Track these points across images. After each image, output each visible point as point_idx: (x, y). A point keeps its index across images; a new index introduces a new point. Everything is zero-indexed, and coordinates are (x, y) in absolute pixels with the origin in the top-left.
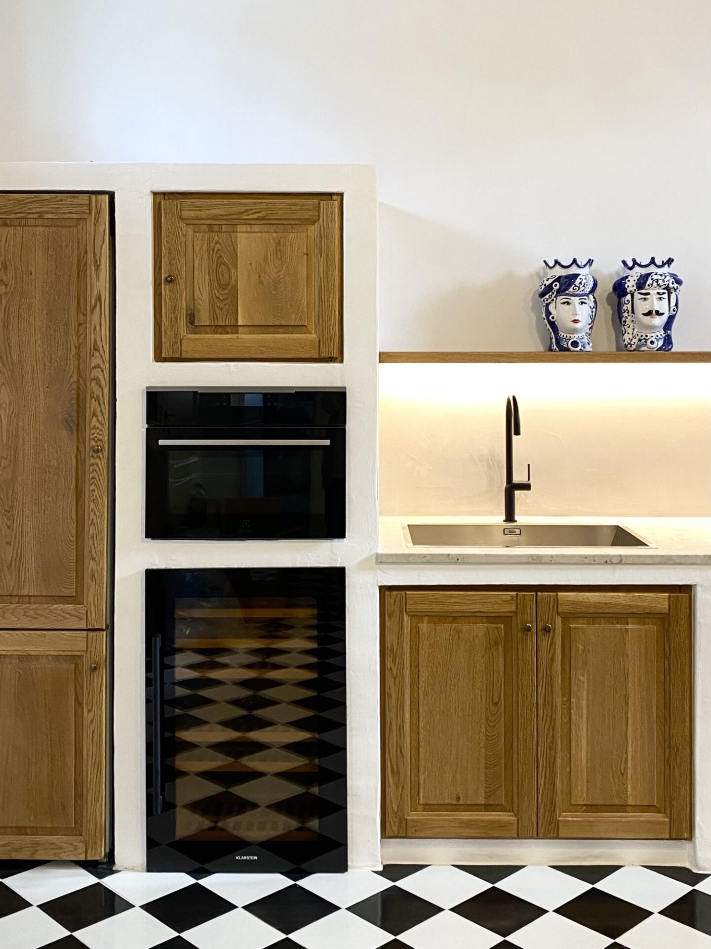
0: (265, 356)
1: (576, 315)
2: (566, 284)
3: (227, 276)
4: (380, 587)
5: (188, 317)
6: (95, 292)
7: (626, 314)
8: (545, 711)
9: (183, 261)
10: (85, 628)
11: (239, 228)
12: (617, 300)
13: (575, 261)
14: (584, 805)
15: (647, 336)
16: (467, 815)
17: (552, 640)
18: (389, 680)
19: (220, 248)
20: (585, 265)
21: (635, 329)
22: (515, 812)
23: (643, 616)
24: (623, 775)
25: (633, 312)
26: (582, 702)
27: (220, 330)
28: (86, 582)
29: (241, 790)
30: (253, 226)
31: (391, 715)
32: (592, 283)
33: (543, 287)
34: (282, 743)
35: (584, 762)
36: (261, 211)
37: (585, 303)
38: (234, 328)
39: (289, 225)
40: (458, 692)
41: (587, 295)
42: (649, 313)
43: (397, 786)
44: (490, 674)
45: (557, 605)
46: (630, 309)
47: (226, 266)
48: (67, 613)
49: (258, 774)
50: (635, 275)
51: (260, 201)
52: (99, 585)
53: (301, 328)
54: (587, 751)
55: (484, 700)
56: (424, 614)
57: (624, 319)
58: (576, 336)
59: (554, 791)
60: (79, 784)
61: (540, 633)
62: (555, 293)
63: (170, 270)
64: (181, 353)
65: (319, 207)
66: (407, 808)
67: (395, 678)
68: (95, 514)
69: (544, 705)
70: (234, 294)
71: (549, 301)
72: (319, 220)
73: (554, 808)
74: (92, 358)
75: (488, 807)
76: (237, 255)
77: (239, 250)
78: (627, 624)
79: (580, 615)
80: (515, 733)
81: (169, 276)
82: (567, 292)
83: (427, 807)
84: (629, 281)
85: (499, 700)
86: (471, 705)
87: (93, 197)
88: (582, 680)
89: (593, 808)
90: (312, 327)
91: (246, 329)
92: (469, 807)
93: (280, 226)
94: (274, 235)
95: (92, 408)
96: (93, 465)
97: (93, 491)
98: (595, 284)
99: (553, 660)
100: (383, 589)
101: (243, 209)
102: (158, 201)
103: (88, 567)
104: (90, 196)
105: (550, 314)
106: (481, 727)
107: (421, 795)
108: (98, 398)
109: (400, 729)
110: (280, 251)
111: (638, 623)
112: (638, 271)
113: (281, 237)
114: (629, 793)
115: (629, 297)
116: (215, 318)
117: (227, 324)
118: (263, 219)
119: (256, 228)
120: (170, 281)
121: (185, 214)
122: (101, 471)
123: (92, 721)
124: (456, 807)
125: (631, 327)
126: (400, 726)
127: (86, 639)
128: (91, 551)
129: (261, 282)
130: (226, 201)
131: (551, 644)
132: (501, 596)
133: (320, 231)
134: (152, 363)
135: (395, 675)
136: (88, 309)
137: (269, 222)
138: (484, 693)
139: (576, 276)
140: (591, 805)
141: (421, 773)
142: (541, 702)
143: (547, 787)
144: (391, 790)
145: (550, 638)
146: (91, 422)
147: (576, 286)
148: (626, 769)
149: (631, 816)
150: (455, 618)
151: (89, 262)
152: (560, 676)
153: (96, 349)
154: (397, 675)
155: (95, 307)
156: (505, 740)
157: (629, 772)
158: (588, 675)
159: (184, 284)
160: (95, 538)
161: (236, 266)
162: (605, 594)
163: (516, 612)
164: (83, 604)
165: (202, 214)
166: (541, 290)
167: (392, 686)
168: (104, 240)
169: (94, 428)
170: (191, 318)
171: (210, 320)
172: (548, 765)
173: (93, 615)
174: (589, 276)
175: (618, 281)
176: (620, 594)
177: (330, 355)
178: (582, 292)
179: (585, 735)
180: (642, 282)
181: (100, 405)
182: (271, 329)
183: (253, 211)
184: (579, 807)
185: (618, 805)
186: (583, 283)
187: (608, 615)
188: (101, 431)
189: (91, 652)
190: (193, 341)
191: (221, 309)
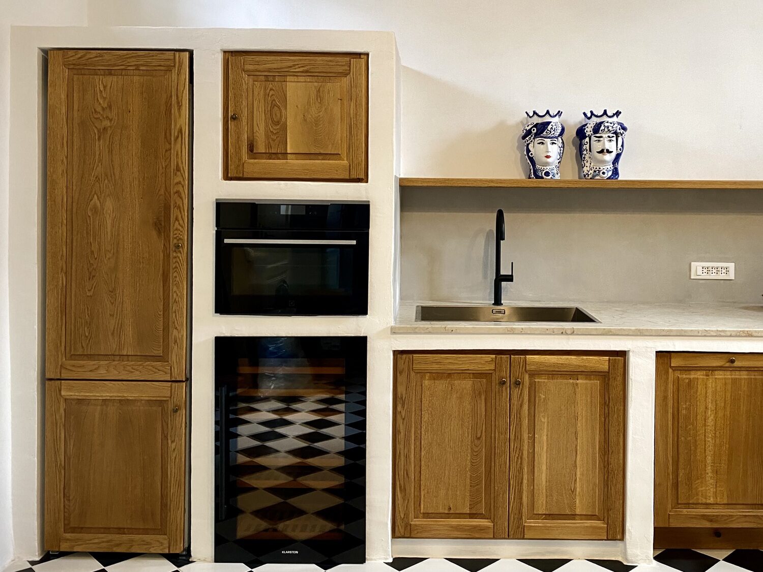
0: (308, 177)
1: (548, 152)
2: (541, 129)
3: (278, 115)
4: (394, 352)
5: (249, 146)
6: (178, 126)
7: (585, 152)
8: (516, 445)
9: (244, 103)
10: (169, 380)
11: (288, 78)
12: (579, 142)
13: (548, 112)
14: (544, 514)
15: (600, 168)
16: (455, 521)
17: (521, 391)
18: (399, 421)
19: (274, 93)
20: (556, 116)
21: (592, 164)
22: (492, 519)
23: (590, 374)
24: (573, 492)
25: (590, 151)
26: (543, 437)
27: (274, 156)
28: (170, 345)
29: (295, 501)
30: (299, 77)
31: (400, 447)
32: (560, 129)
33: (525, 131)
34: (331, 467)
35: (544, 483)
36: (305, 66)
37: (555, 144)
38: (285, 155)
39: (327, 77)
40: (450, 429)
41: (557, 138)
42: (602, 152)
43: (404, 500)
44: (475, 417)
45: (526, 365)
46: (588, 148)
47: (279, 107)
48: (156, 369)
49: (309, 490)
50: (592, 123)
51: (305, 58)
52: (180, 348)
53: (336, 156)
54: (547, 475)
55: (470, 436)
56: (426, 371)
57: (583, 156)
58: (548, 168)
59: (521, 503)
60: (164, 496)
61: (512, 386)
62: (533, 136)
63: (235, 110)
64: (243, 174)
65: (350, 64)
66: (412, 515)
67: (404, 419)
68: (177, 295)
69: (514, 439)
70: (284, 128)
71: (529, 141)
72: (350, 73)
73: (521, 516)
74: (175, 177)
75: (472, 516)
76: (286, 99)
77: (288, 95)
78: (578, 380)
79: (543, 372)
80: (493, 460)
81: (234, 115)
82: (542, 135)
83: (427, 515)
84: (587, 127)
85: (481, 436)
86: (461, 440)
87: (177, 54)
88: (543, 421)
89: (550, 516)
90: (344, 156)
91: (293, 156)
92: (458, 516)
93: (320, 77)
94: (316, 84)
95: (175, 215)
96: (176, 257)
97: (176, 277)
98: (563, 129)
99: (521, 406)
100: (397, 353)
101: (291, 64)
102: (227, 58)
103: (172, 334)
104: (174, 53)
105: (530, 151)
106: (467, 455)
107: (422, 506)
108: (179, 208)
109: (407, 457)
110: (320, 97)
111: (585, 380)
112: (595, 120)
113: (320, 86)
114: (577, 506)
115: (587, 140)
116: (269, 147)
117: (279, 152)
118: (307, 71)
119: (301, 79)
120: (234, 118)
121: (248, 67)
122: (182, 261)
123: (174, 449)
124: (448, 516)
125: (589, 162)
126: (406, 455)
127: (170, 388)
128: (174, 323)
129: (305, 120)
130: (279, 58)
131: (521, 393)
132: (483, 358)
133: (351, 82)
134: (221, 181)
135: (403, 417)
136: (173, 139)
137: (312, 74)
138: (470, 430)
139: (549, 123)
140: (550, 515)
141: (422, 490)
142: (512, 437)
143: (516, 501)
144: (399, 501)
145: (520, 390)
146: (174, 225)
147: (548, 130)
148: (575, 488)
149: (578, 523)
150: (449, 375)
151: (173, 103)
152: (527, 418)
153: (178, 169)
154: (405, 417)
155: (178, 137)
156: (485, 465)
157: (578, 490)
158: (548, 418)
159: (246, 121)
160: (177, 312)
161: (286, 109)
162: (561, 357)
163: (495, 370)
164: (168, 362)
165: (261, 67)
166: (523, 134)
167: (401, 425)
168: (184, 87)
169: (177, 229)
170: (251, 148)
171: (266, 148)
172: (517, 484)
173: (176, 370)
174: (558, 123)
175: (580, 127)
176: (573, 357)
177: (358, 177)
178: (553, 135)
179: (545, 463)
180: (596, 129)
181: (180, 211)
182: (312, 156)
183: (299, 65)
184: (540, 516)
185: (569, 515)
186: (553, 128)
187: (563, 373)
188: (181, 232)
189: (174, 397)
190: (253, 165)
191: (274, 140)
